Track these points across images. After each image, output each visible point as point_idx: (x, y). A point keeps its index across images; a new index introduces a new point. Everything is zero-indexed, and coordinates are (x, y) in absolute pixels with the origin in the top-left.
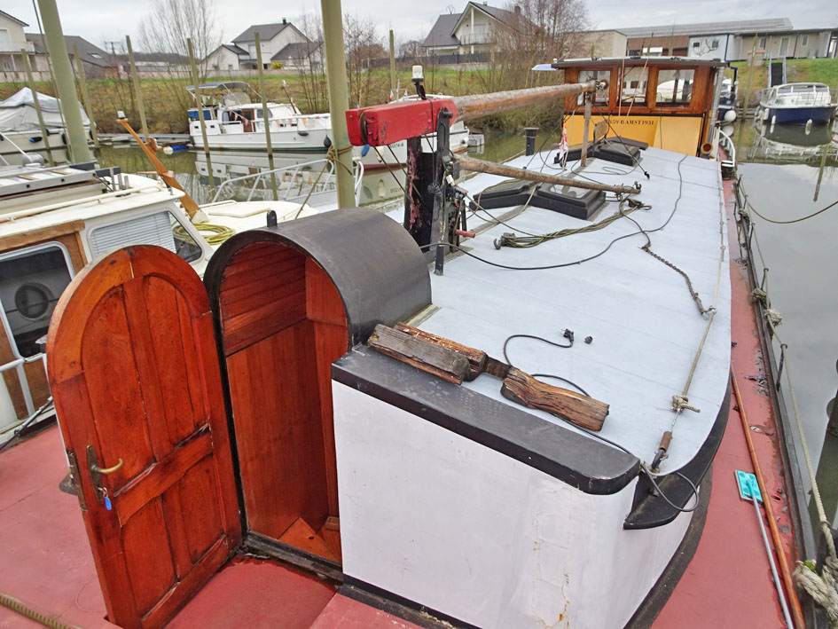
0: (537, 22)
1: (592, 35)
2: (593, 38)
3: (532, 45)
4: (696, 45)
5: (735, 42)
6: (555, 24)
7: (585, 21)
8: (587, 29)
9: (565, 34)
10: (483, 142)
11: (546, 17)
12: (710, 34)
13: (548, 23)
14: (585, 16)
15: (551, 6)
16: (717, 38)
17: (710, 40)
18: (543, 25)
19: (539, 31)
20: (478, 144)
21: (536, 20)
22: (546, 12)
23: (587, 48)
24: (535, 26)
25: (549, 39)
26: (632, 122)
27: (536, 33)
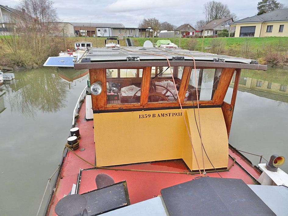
0: (33, 16)
1: (62, 24)
2: (62, 25)
3: (33, 26)
4: (99, 30)
5: (111, 30)
6: (43, 17)
7: (57, 17)
8: (59, 21)
9: (49, 22)
10: (14, 77)
11: (38, 14)
12: (104, 27)
13: (40, 17)
14: (57, 16)
15: (39, 9)
16: (106, 29)
17: (104, 29)
18: (38, 18)
19: (36, 20)
20: (11, 79)
21: (33, 15)
22: (38, 12)
23: (60, 29)
24: (33, 18)
25: (41, 24)
26: (163, 115)
27: (35, 21)
